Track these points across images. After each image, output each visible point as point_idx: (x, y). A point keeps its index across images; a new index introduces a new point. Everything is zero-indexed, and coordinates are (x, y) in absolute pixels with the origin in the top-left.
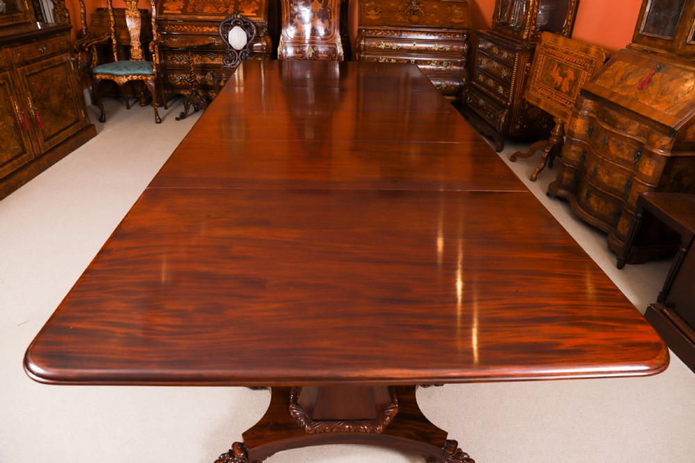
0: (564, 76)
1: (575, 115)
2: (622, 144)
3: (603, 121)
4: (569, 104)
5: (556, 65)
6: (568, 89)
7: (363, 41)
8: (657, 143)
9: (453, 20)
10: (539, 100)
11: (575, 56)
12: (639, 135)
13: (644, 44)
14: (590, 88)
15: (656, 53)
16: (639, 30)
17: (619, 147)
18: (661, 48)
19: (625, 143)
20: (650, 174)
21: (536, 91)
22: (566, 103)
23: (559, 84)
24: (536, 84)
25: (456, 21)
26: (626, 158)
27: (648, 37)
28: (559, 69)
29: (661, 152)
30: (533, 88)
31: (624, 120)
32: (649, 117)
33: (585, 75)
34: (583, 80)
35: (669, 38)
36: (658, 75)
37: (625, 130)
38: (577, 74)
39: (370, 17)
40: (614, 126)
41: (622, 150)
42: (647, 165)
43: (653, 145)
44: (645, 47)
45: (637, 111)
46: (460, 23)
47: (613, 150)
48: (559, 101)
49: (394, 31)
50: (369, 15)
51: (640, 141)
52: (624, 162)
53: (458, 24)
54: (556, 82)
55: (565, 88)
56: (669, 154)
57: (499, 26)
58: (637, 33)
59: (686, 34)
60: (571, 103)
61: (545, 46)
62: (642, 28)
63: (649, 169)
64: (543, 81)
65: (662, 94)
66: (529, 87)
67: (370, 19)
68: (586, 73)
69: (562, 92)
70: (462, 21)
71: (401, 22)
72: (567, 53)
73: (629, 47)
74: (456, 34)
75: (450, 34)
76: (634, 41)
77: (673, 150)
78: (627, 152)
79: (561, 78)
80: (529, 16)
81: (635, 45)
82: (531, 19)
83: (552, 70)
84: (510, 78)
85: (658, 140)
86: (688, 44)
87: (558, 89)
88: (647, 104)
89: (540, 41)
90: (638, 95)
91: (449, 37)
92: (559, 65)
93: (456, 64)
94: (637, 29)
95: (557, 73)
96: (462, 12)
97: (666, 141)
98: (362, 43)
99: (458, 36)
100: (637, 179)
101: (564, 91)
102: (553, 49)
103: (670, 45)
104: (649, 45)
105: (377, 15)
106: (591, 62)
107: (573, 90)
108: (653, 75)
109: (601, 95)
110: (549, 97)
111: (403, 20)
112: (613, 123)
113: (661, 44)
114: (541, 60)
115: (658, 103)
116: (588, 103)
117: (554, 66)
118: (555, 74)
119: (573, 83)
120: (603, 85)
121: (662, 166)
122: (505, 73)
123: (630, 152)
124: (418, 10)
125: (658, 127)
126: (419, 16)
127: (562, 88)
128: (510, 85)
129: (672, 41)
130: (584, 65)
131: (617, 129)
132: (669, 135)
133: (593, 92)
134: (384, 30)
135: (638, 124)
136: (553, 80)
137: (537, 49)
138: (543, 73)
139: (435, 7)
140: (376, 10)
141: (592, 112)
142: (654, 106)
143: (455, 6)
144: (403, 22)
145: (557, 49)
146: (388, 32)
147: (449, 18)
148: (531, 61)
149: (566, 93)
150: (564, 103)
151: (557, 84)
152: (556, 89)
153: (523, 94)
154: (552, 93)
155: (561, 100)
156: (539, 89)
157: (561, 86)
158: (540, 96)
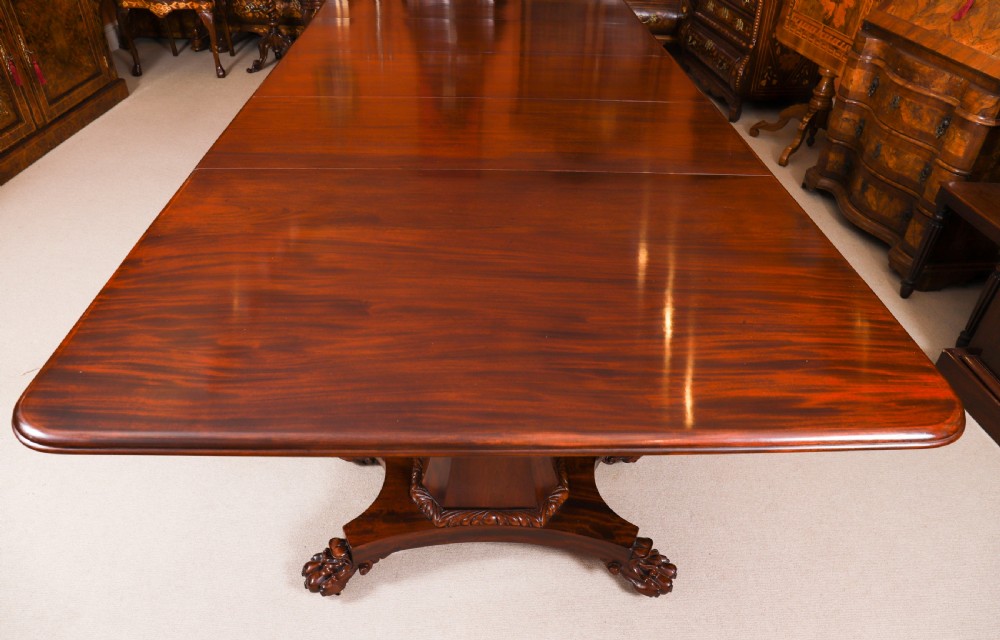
0: (838, 1)
1: (852, 63)
2: (921, 108)
3: (895, 71)
4: (844, 46)
6: (843, 22)
8: (976, 106)
10: (797, 41)
12: (948, 93)
14: (876, 20)
17: (916, 114)
19: (925, 107)
20: (961, 154)
21: (794, 26)
22: (839, 44)
23: (830, 14)
24: (794, 14)
26: (927, 129)
29: (980, 120)
30: (790, 21)
31: (927, 69)
32: (967, 63)
34: (867, 6)
37: (927, 85)
40: (909, 78)
41: (920, 118)
42: (957, 140)
43: (968, 108)
47: (906, 117)
48: (829, 41)
51: (949, 102)
52: (922, 135)
54: (825, 11)
55: (839, 20)
56: (992, 123)
60: (847, 44)
63: (960, 146)
64: (806, 10)
65: (989, 28)
66: (783, 21)
69: (834, 27)
78: (929, 120)
79: (833, 4)
84: (755, 5)
85: (976, 100)
87: (828, 22)
88: (964, 43)
90: (952, 29)
97: (989, 102)
100: (940, 162)
101: (837, 25)
107: (851, 24)
109: (894, 31)
110: (813, 36)
112: (909, 74)
115: (982, 41)
116: (873, 44)
119: (852, 13)
120: (897, 14)
121: (979, 142)
123: (932, 121)
125: (979, 80)
127: (835, 21)
128: (755, 17)
131: (915, 84)
132: (995, 92)
133: (882, 25)
135: (948, 75)
136: (821, 8)
141: (879, 58)
142: (976, 47)
149: (840, 28)
150: (836, 45)
151: (827, 14)
152: (825, 22)
153: (774, 30)
154: (819, 29)
155: (832, 40)
156: (798, 22)
157: (833, 17)
158: (799, 34)
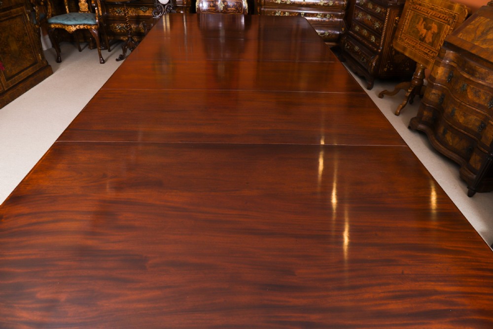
0: (428, 28)
2: (480, 91)
3: (463, 70)
4: (432, 53)
5: (422, 19)
6: (431, 40)
10: (405, 49)
11: (440, 12)
14: (453, 41)
17: (476, 93)
19: (482, 90)
21: (403, 41)
22: (429, 52)
23: (424, 35)
24: (403, 35)
26: (482, 103)
28: (424, 23)
30: (401, 38)
31: (483, 70)
33: (447, 28)
34: (445, 32)
37: (483, 79)
38: (440, 27)
40: (472, 74)
41: (479, 97)
47: (470, 96)
48: (423, 50)
52: (480, 106)
54: (421, 33)
55: (429, 39)
60: (433, 52)
61: (413, 3)
64: (410, 32)
66: (397, 38)
68: (449, 27)
69: (426, 42)
72: (432, 9)
73: (490, 4)
78: (484, 98)
79: (425, 31)
83: (418, 24)
84: (382, 29)
87: (423, 39)
92: (425, 19)
93: (337, 16)
95: (423, 26)
101: (428, 42)
102: (420, 5)
106: (454, 18)
107: (436, 42)
109: (463, 48)
110: (413, 47)
112: (472, 72)
114: (409, 15)
116: (450, 54)
117: (420, 19)
118: (421, 27)
119: (436, 36)
120: (464, 38)
122: (377, 25)
123: (486, 99)
127: (426, 39)
128: (381, 35)
130: (447, 20)
131: (476, 78)
136: (418, 32)
137: (406, 5)
138: (410, 26)
141: (454, 62)
145: (424, 6)
148: (400, 15)
149: (430, 43)
150: (427, 52)
151: (421, 35)
152: (420, 39)
153: (391, 42)
154: (417, 43)
155: (425, 49)
156: (405, 39)
157: (425, 37)
158: (406, 45)
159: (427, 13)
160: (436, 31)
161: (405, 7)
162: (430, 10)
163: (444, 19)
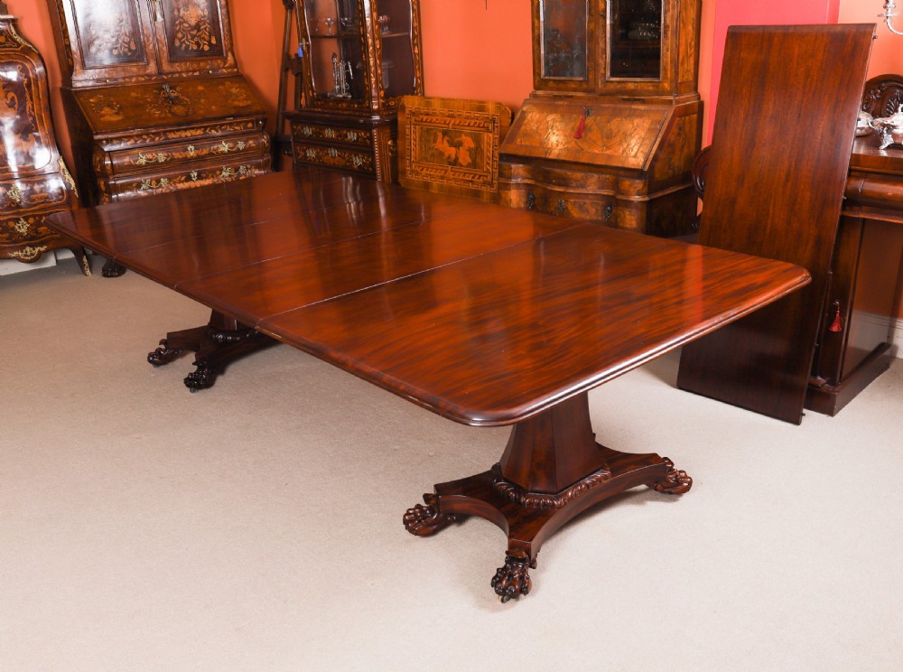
0: (458, 145)
2: (585, 203)
3: (550, 183)
4: (479, 178)
5: (440, 135)
6: (469, 160)
7: (107, 158)
8: (632, 190)
9: (236, 103)
11: (467, 118)
12: (601, 188)
13: (551, 89)
14: (511, 149)
15: (571, 97)
16: (540, 75)
17: (581, 208)
18: (575, 90)
19: (587, 201)
20: (634, 226)
21: (417, 173)
22: (473, 178)
23: (453, 156)
24: (414, 165)
25: (241, 104)
26: (595, 218)
27: (554, 81)
28: (447, 138)
29: (636, 198)
30: (412, 171)
31: (579, 175)
32: (607, 164)
33: (489, 138)
34: (488, 144)
35: (581, 79)
36: (589, 121)
37: (583, 186)
38: (477, 139)
39: (108, 118)
40: (567, 186)
41: (587, 211)
42: (628, 217)
43: (627, 193)
44: (556, 93)
45: (591, 162)
46: (248, 106)
47: (576, 213)
48: (461, 177)
49: (153, 134)
50: (104, 116)
51: (606, 193)
53: (243, 107)
54: (447, 155)
55: (465, 159)
56: (647, 199)
57: (319, 100)
58: (537, 78)
59: (602, 71)
60: (480, 176)
61: (413, 114)
62: (543, 73)
63: (631, 220)
64: (426, 158)
65: (607, 138)
66: (404, 172)
67: (110, 122)
68: (491, 135)
69: (461, 165)
70: (249, 102)
71: (160, 119)
72: (451, 116)
73: (534, 96)
74: (247, 122)
75: (238, 124)
76: (536, 88)
77: (649, 193)
78: (594, 210)
79: (453, 150)
80: (373, 79)
81: (540, 93)
82: (377, 82)
83: (435, 142)
84: (373, 164)
85: (629, 186)
86: (607, 82)
87: (455, 163)
88: (597, 152)
89: (403, 108)
90: (579, 143)
91: (237, 128)
92: (445, 133)
93: (258, 166)
94: (536, 73)
95: (446, 144)
96: (243, 91)
97: (639, 184)
98: (108, 162)
99: (250, 125)
101: (464, 164)
102: (427, 114)
103: (585, 86)
104: (558, 89)
105: (117, 114)
106: (493, 121)
107: (478, 160)
108: (583, 120)
109: (534, 155)
110: (442, 178)
111: (163, 115)
112: (564, 182)
113: (573, 86)
114: (412, 135)
115: (608, 148)
116: (518, 169)
117: (435, 135)
118: (443, 145)
119: (476, 152)
120: (527, 144)
121: (644, 214)
122: (358, 161)
123: (597, 211)
124: (177, 97)
125: (622, 173)
126: (184, 105)
127: (460, 161)
129: (587, 81)
130: (483, 127)
131: (573, 188)
132: (639, 178)
133: (521, 154)
134: (137, 136)
135: (596, 176)
136: (441, 154)
137: (399, 119)
138: (421, 148)
139: (200, 88)
140: (110, 106)
141: (527, 178)
142: (608, 152)
143: (228, 83)
144: (164, 119)
145: (434, 114)
146: (145, 137)
147: (230, 101)
148: (394, 137)
149: (469, 165)
150: (470, 179)
151: (449, 157)
152: (450, 164)
154: (446, 171)
155: (464, 176)
156: (422, 170)
157: (457, 159)
158: (428, 179)
159: (445, 123)
160: (472, 145)
161: (399, 123)
162: (448, 119)
163: (478, 127)
